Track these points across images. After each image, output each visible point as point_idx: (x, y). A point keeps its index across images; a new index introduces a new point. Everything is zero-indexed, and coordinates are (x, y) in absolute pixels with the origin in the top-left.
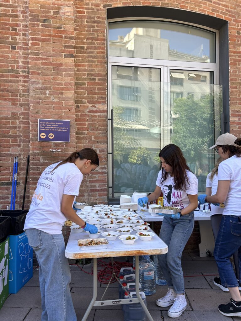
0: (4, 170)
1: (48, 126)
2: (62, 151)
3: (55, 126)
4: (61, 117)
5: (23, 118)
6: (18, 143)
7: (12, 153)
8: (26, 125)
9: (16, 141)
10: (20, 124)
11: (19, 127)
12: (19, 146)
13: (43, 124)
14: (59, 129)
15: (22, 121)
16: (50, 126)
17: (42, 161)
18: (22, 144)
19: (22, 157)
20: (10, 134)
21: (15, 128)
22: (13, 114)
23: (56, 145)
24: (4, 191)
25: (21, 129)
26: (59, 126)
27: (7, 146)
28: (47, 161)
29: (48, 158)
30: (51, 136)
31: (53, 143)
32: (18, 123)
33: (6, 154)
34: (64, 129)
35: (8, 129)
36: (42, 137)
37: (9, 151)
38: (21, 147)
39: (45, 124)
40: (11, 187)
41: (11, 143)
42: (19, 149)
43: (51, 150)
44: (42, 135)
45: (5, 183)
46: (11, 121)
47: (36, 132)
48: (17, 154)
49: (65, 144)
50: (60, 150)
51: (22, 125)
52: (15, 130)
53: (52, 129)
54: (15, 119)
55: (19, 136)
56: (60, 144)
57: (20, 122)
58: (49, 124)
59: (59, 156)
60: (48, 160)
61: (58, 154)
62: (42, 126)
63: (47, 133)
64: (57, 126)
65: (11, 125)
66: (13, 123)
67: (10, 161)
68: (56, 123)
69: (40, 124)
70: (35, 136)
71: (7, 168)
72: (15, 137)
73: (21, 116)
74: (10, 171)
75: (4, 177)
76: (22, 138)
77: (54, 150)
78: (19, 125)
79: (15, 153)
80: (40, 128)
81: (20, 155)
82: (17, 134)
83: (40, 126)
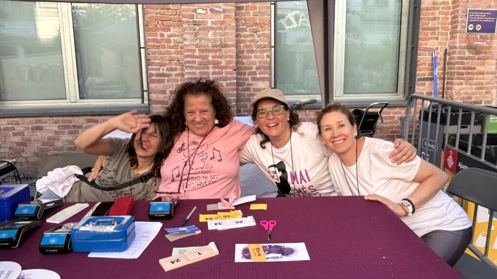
0: (421, 65)
1: (477, 17)
2: (486, 44)
3: (483, 16)
4: (489, 6)
5: (443, 8)
6: (436, 36)
7: (430, 47)
8: (445, 16)
9: (434, 33)
10: (439, 14)
11: (439, 18)
12: (437, 39)
13: (472, 14)
14: (486, 20)
15: (441, 12)
16: (479, 16)
17: (467, 54)
18: (440, 37)
19: (439, 51)
20: (430, 25)
21: (435, 19)
22: (434, 3)
23: (481, 37)
24: (420, 87)
25: (440, 21)
26: (488, 16)
27: (425, 39)
28: (471, 55)
29: (473, 52)
30: (479, 27)
31: (478, 35)
32: (437, 14)
33: (425, 48)
34: (492, 20)
35: (427, 20)
36: (470, 29)
37: (427, 44)
38: (439, 40)
39: (474, 14)
40: (427, 83)
41: (430, 36)
42: (436, 42)
43: (477, 43)
44: (471, 27)
45: (422, 78)
46: (430, 11)
47: (464, 23)
48: (435, 47)
49: (490, 36)
50: (485, 43)
51: (441, 16)
52: (435, 21)
53: (480, 19)
54: (435, 9)
55: (438, 28)
56: (485, 36)
57: (439, 12)
58: (478, 14)
59: (483, 49)
60: (472, 53)
61: (483, 47)
62: (471, 17)
63: (475, 24)
64: (485, 16)
65: (430, 16)
66: (433, 14)
67: (427, 56)
68: (485, 13)
69: (469, 14)
70: (462, 28)
71: (424, 63)
72: (434, 29)
73: (441, 6)
74: (427, 66)
75: (421, 72)
76: (440, 30)
77: (479, 43)
78: (439, 16)
79: (432, 47)
80: (469, 19)
81: (437, 49)
82: (436, 26)
83: (469, 17)
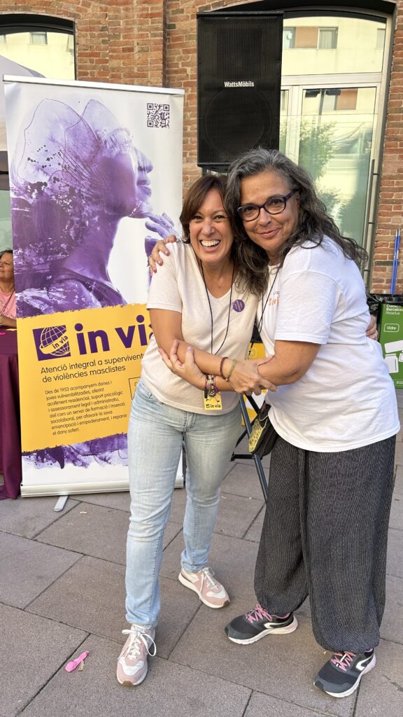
6: (402, 211)
7: (393, 224)
9: (400, 207)
20: (393, 198)
21: (400, 190)
22: (400, 171)
24: (378, 273)
27: (388, 214)
33: (386, 225)
35: (391, 191)
37: (389, 220)
40: (388, 268)
42: (402, 218)
45: (381, 262)
46: (395, 181)
48: (400, 225)
52: (400, 193)
54: (402, 177)
65: (395, 186)
67: (390, 235)
71: (384, 244)
72: (399, 202)
74: (389, 247)
75: (380, 254)
79: (396, 224)
82: (402, 198)
